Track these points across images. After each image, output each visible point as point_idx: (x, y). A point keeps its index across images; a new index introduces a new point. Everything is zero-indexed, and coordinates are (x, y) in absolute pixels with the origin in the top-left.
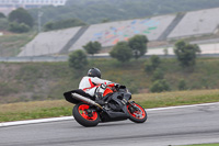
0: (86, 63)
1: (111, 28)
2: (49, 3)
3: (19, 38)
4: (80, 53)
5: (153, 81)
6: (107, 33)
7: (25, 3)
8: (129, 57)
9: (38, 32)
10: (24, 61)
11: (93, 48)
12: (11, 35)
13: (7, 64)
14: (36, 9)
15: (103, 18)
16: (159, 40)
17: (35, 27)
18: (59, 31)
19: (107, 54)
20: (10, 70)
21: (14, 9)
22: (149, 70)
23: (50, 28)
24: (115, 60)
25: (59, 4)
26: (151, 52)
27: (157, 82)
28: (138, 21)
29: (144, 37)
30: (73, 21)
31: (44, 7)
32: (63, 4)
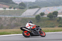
0: (40, 18)
1: (48, 9)
2: (30, 1)
3: (22, 11)
4: (38, 15)
5: (59, 24)
6: (46, 10)
7: (24, 1)
8: (52, 17)
9: (27, 9)
10: (23, 17)
11: (42, 14)
12: (19, 10)
13: (18, 18)
14: (27, 3)
15: (45, 6)
16: (61, 13)
17: (26, 8)
18: (33, 9)
19: (46, 16)
20: (19, 20)
21: (20, 2)
22: (58, 21)
23: (30, 8)
24: (48, 18)
25: (33, 1)
26: (59, 16)
27: (60, 24)
28: (55, 7)
29: (57, 12)
30: (37, 6)
31: (29, 2)
32: (34, 2)
